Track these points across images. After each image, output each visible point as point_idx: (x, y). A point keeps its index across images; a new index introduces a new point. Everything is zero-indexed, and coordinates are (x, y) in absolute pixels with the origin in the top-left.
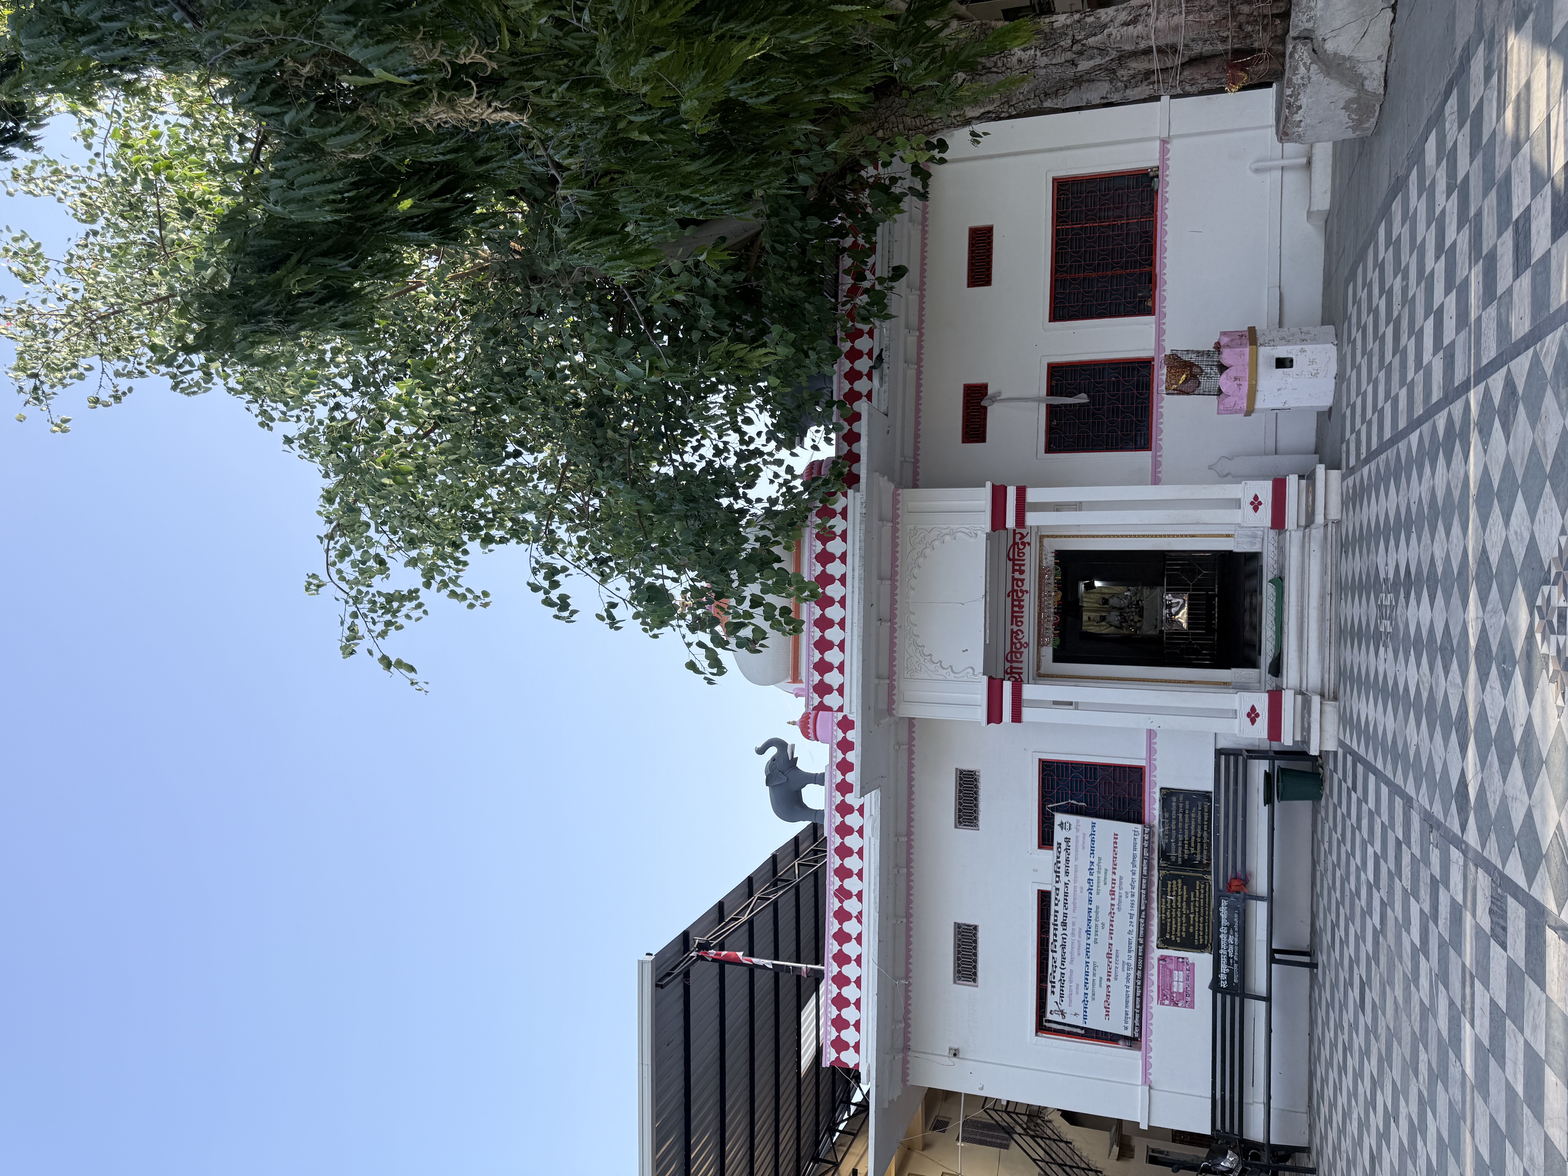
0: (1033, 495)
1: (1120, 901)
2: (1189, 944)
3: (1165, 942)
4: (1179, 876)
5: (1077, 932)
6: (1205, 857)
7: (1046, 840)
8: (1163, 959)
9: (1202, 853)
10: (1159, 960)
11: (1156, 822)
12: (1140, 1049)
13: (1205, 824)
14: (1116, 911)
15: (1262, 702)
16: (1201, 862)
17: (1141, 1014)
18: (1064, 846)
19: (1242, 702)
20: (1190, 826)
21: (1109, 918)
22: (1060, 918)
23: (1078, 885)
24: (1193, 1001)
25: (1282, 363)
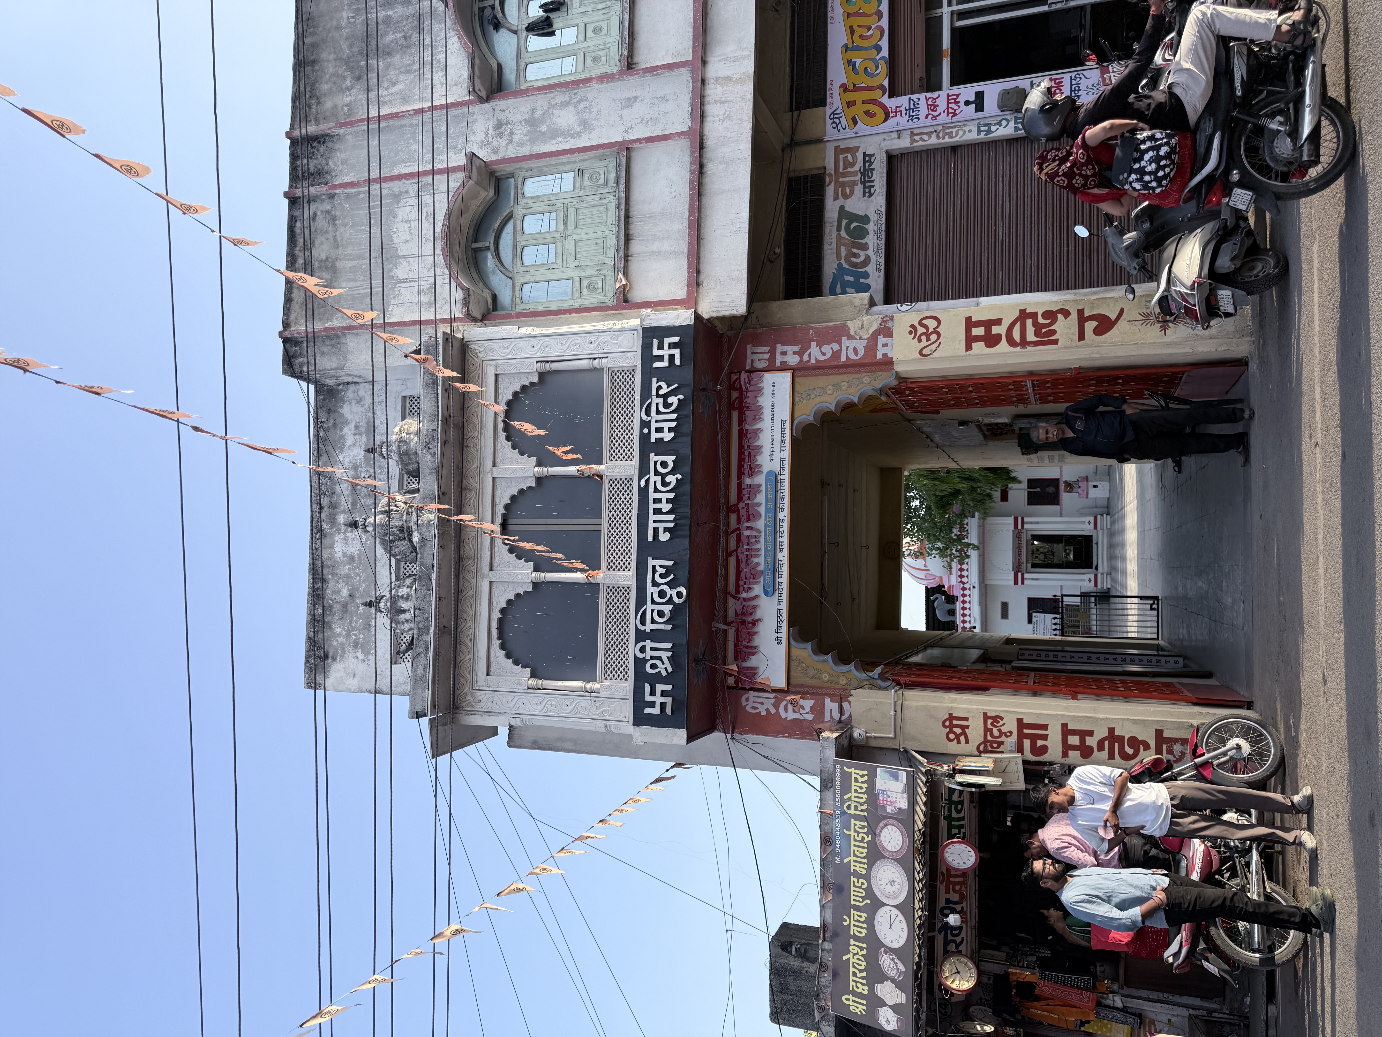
0: (1026, 519)
7: (1030, 621)
13: (1079, 615)
15: (1092, 577)
19: (1086, 577)
25: (1095, 486)
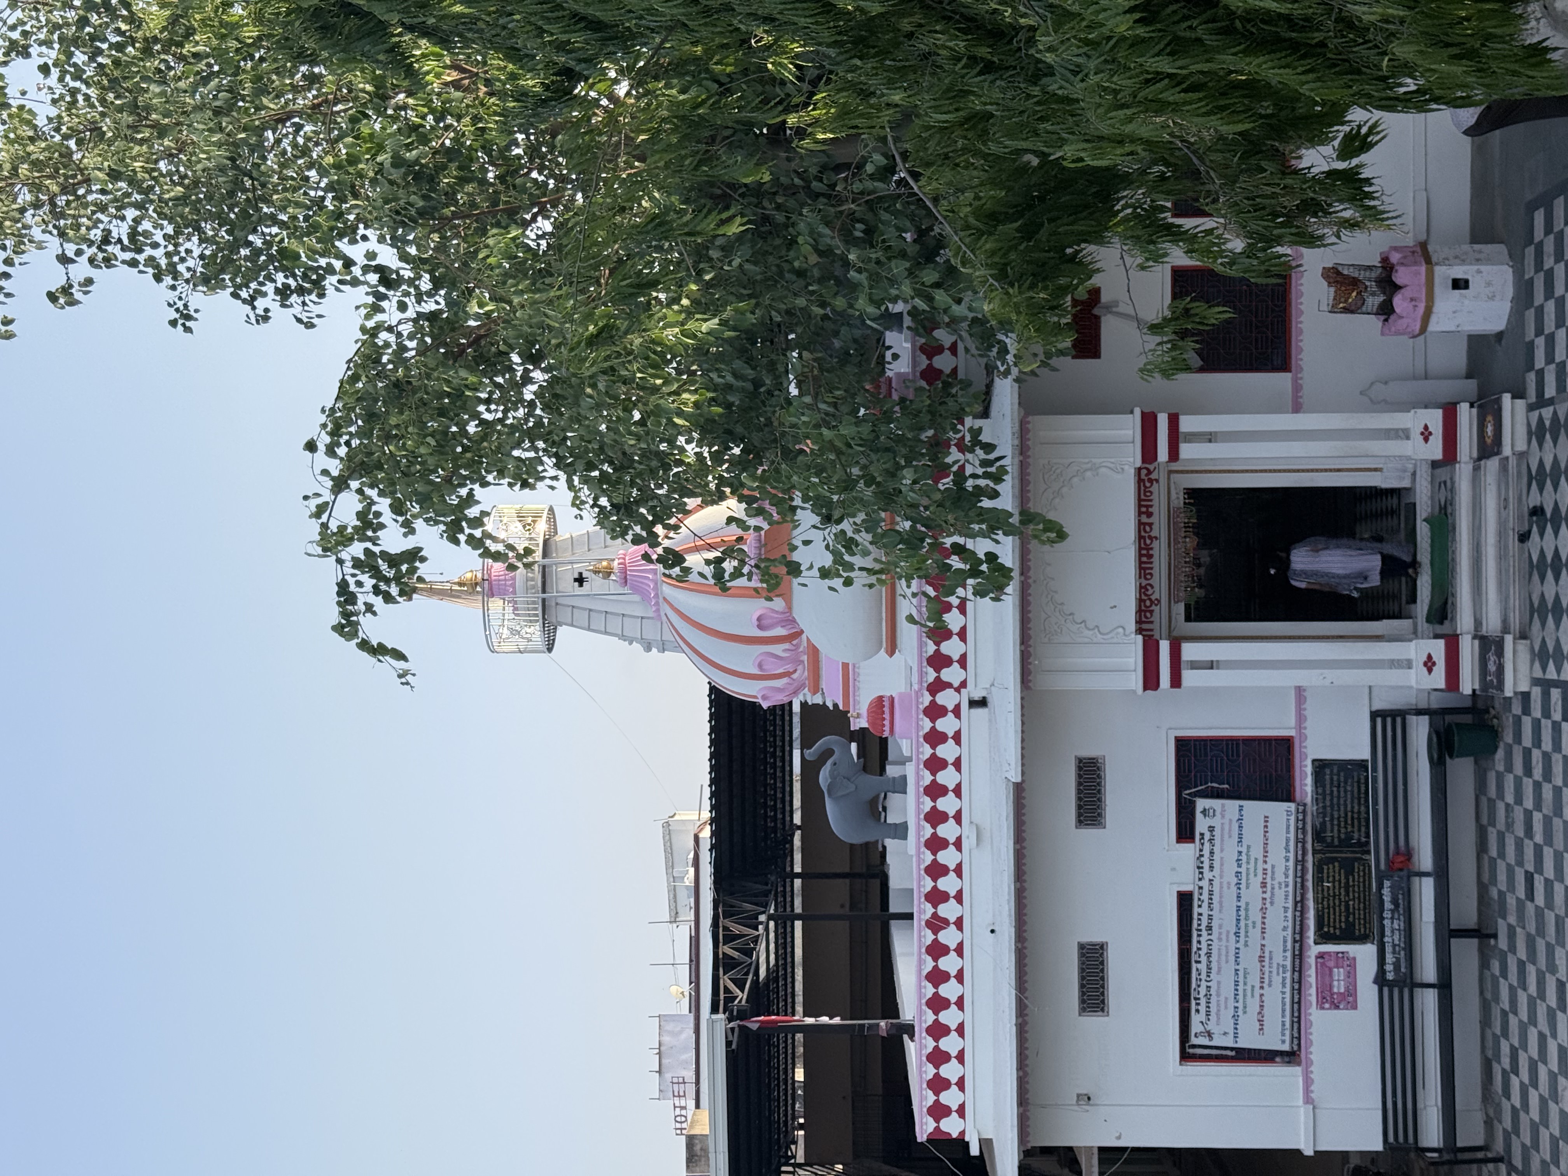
0: (1187, 424)
1: (1272, 894)
2: (1350, 936)
3: (1323, 937)
4: (1335, 859)
5: (1224, 937)
6: (1363, 834)
7: (1185, 832)
8: (1321, 956)
9: (1359, 830)
10: (1317, 957)
11: (1309, 800)
12: (1299, 1064)
13: (1362, 797)
14: (1268, 905)
15: (1438, 648)
16: (1359, 839)
17: (1299, 1022)
18: (1207, 836)
19: (1418, 650)
20: (1345, 801)
21: (1260, 915)
22: (1204, 923)
23: (1225, 880)
24: (1356, 1001)
25: (1459, 284)
